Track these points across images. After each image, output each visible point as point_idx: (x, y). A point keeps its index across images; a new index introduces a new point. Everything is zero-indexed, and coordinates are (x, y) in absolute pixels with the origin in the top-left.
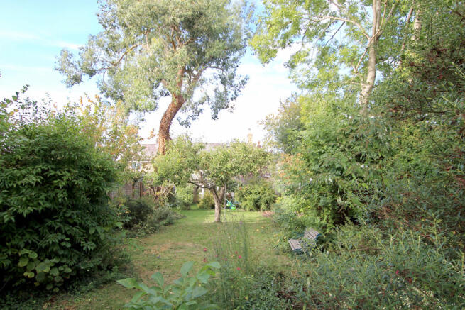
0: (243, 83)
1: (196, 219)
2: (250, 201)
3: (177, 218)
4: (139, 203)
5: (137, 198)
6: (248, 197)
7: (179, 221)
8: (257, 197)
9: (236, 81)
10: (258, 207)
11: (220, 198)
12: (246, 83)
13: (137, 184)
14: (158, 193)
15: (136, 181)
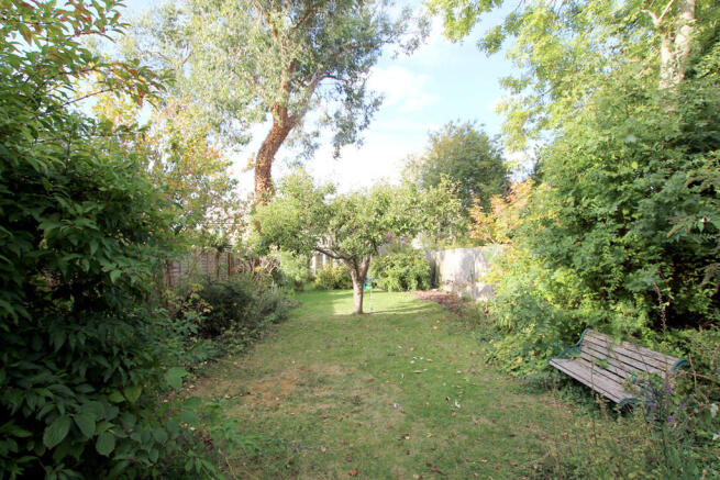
0: (376, 103)
1: (320, 307)
2: (393, 276)
3: (291, 308)
4: (229, 288)
5: (224, 280)
6: (390, 271)
7: (295, 312)
8: (403, 270)
9: (367, 101)
10: (405, 286)
11: (361, 274)
12: (380, 103)
13: (224, 256)
14: (258, 269)
15: (220, 249)
